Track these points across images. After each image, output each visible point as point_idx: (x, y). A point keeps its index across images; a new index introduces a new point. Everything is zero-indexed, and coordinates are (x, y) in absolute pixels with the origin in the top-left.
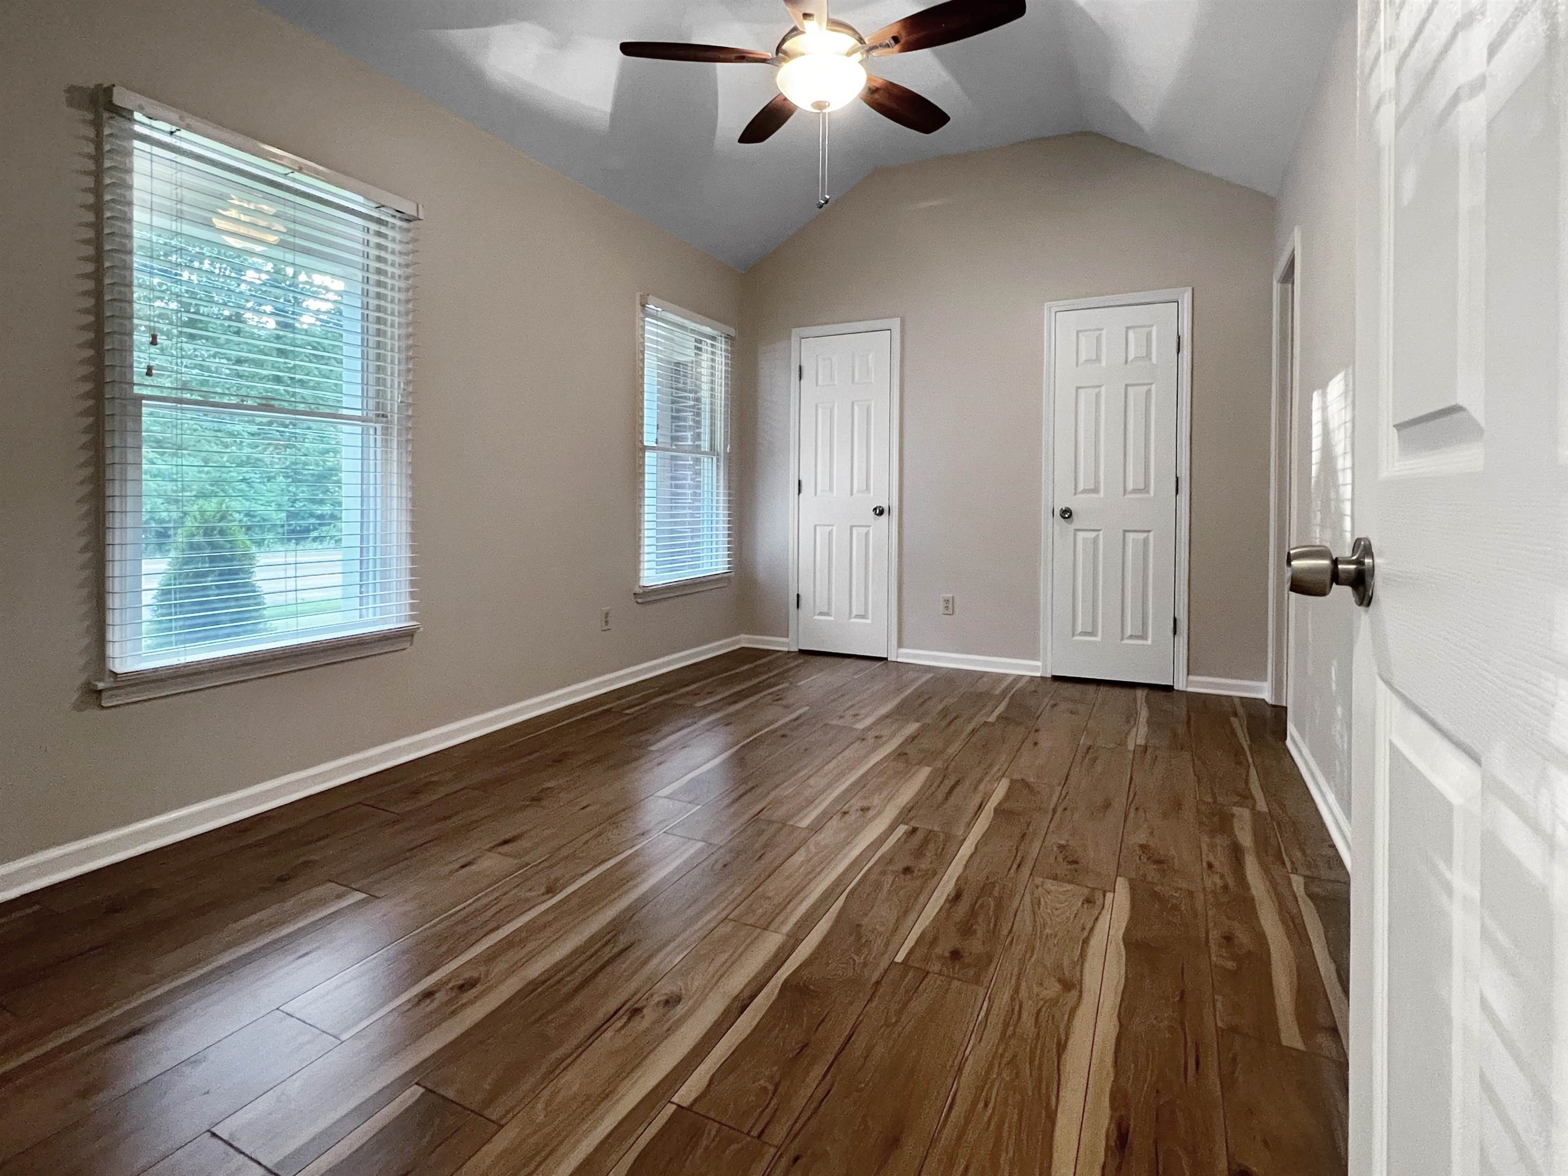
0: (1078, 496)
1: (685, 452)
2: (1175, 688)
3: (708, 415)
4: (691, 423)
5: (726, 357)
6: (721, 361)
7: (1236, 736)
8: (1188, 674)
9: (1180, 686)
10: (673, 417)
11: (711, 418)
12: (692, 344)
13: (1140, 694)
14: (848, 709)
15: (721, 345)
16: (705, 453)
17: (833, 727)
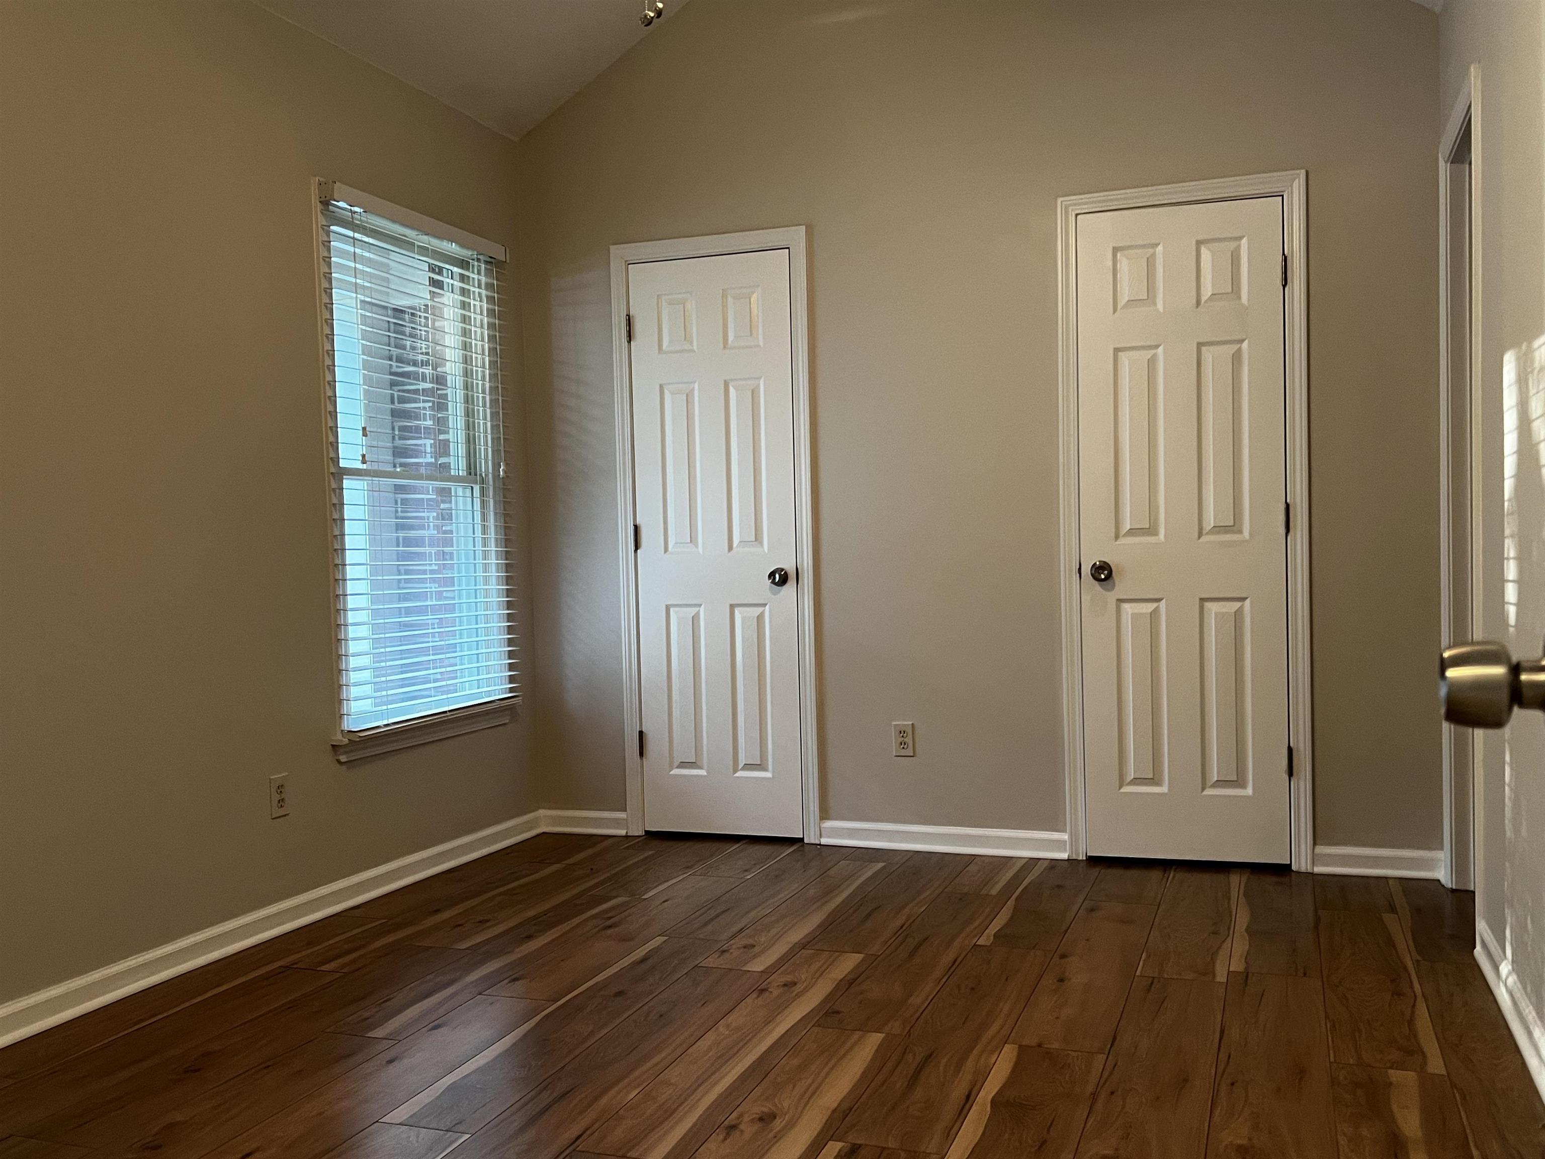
0: (1123, 541)
1: (420, 478)
2: (1294, 868)
3: (460, 410)
4: (429, 423)
5: (490, 299)
6: (480, 307)
7: (1394, 947)
8: (1315, 843)
9: (1301, 863)
10: (395, 414)
11: (467, 414)
12: (424, 276)
13: (1236, 880)
14: (733, 937)
15: (478, 277)
16: (457, 479)
17: (708, 970)
